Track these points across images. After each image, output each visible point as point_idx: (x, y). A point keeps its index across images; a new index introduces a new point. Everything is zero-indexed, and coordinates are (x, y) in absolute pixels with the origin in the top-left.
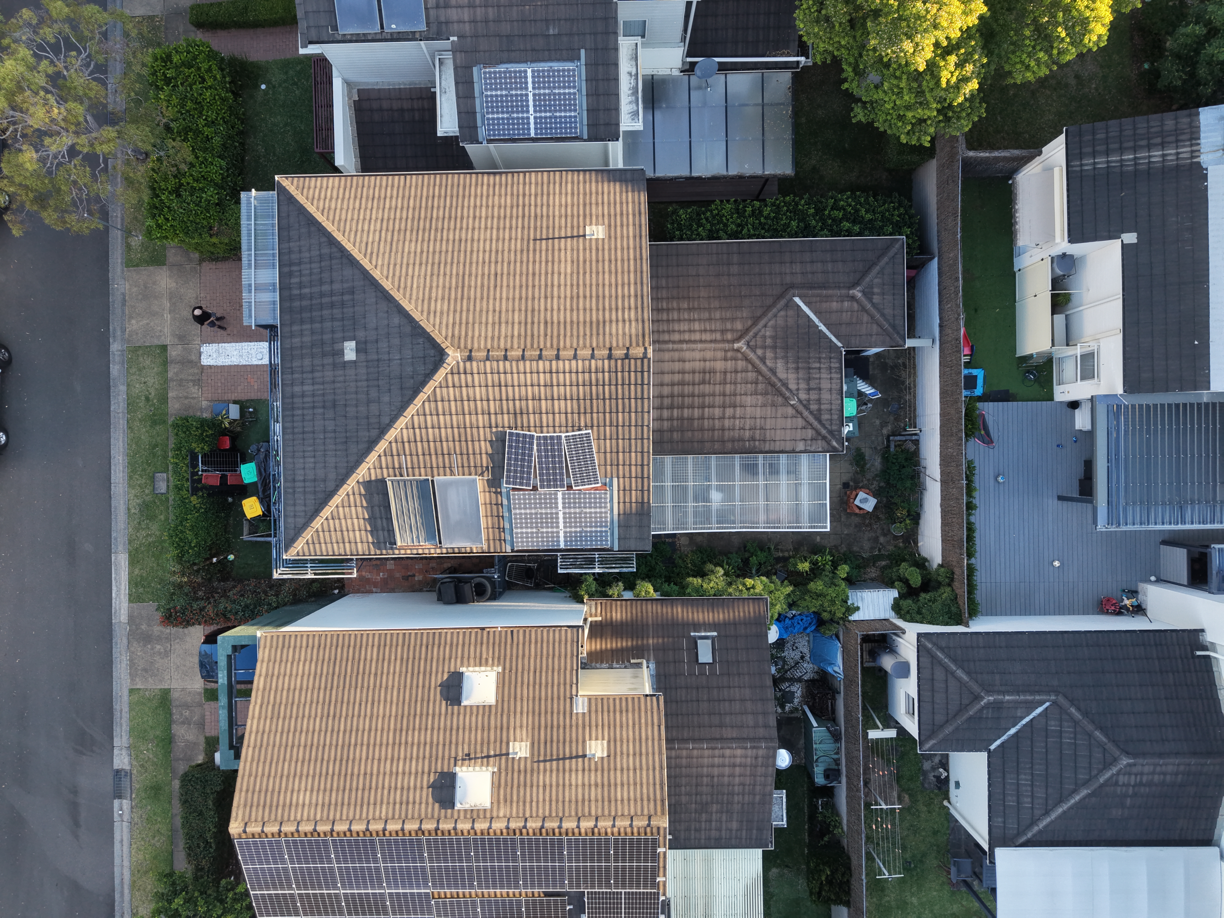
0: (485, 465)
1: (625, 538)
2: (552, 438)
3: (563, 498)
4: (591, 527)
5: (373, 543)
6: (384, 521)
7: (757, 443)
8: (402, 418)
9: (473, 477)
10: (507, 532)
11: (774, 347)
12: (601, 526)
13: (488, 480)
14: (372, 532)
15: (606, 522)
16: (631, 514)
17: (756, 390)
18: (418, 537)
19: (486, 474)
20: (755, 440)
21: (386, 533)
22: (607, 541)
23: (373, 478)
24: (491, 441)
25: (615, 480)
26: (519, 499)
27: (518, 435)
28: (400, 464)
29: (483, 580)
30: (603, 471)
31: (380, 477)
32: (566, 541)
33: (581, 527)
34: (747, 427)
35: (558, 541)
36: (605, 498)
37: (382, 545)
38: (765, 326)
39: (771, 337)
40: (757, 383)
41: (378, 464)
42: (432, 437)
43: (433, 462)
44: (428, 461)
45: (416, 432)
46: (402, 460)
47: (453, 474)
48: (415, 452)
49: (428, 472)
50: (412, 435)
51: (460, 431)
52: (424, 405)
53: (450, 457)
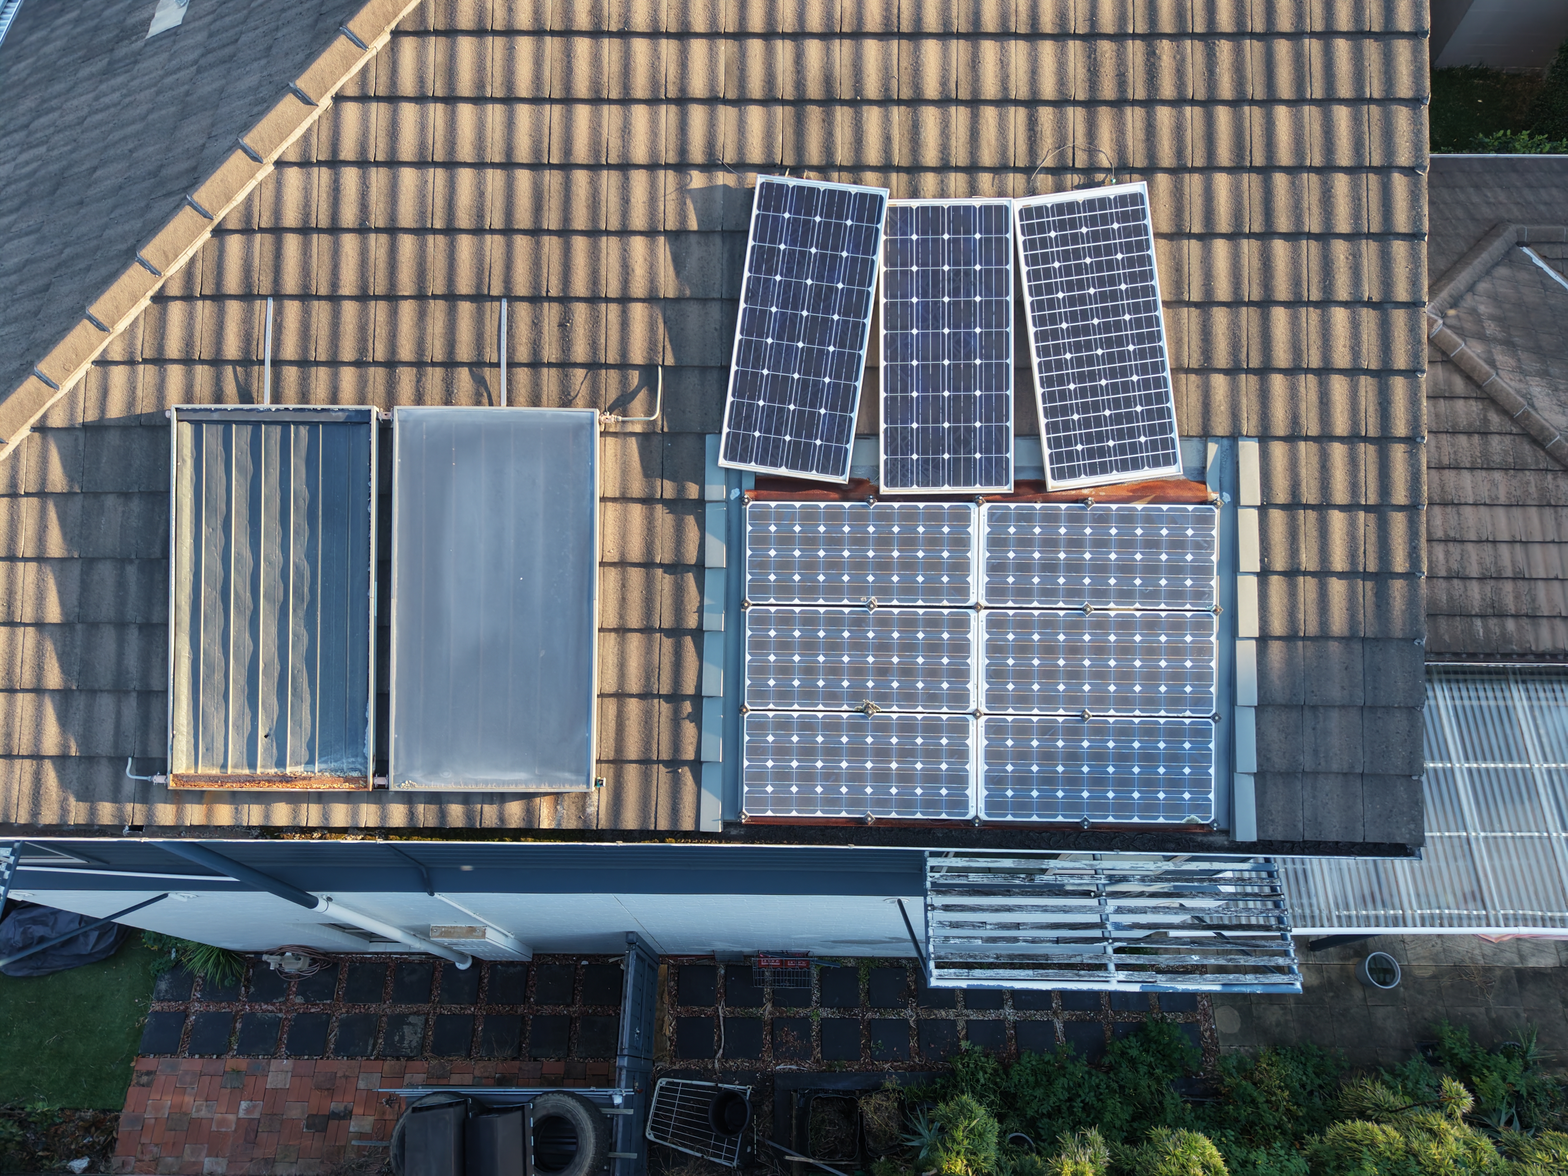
0: (638, 356)
1: (1290, 775)
2: (962, 217)
3: (996, 542)
4: (1124, 702)
5: (61, 760)
6: (133, 636)
7: (1510, 625)
8: (288, 105)
9: (579, 412)
10: (713, 715)
11: (1509, 344)
12: (1175, 701)
13: (645, 438)
14: (64, 697)
15: (1201, 677)
16: (1324, 636)
17: (1485, 454)
18: (278, 735)
19: (638, 403)
20: (1502, 615)
21: (131, 704)
22: (1200, 783)
23: (115, 410)
24: (677, 236)
25: (1249, 451)
26: (785, 540)
27: (806, 196)
28: (247, 339)
29: (571, 1103)
30: (1194, 399)
31: (145, 406)
32: (994, 781)
33: (1072, 700)
34: (1474, 570)
35: (959, 780)
36: (1202, 546)
37: (103, 775)
38: (1471, 288)
39: (1493, 318)
40: (1485, 434)
41: (147, 338)
42: (411, 209)
43: (403, 334)
44: (378, 330)
45: (342, 181)
46: (263, 323)
47: (485, 394)
48: (325, 284)
49: (371, 382)
50: (324, 196)
51: (542, 183)
52: (392, 49)
53: (484, 314)
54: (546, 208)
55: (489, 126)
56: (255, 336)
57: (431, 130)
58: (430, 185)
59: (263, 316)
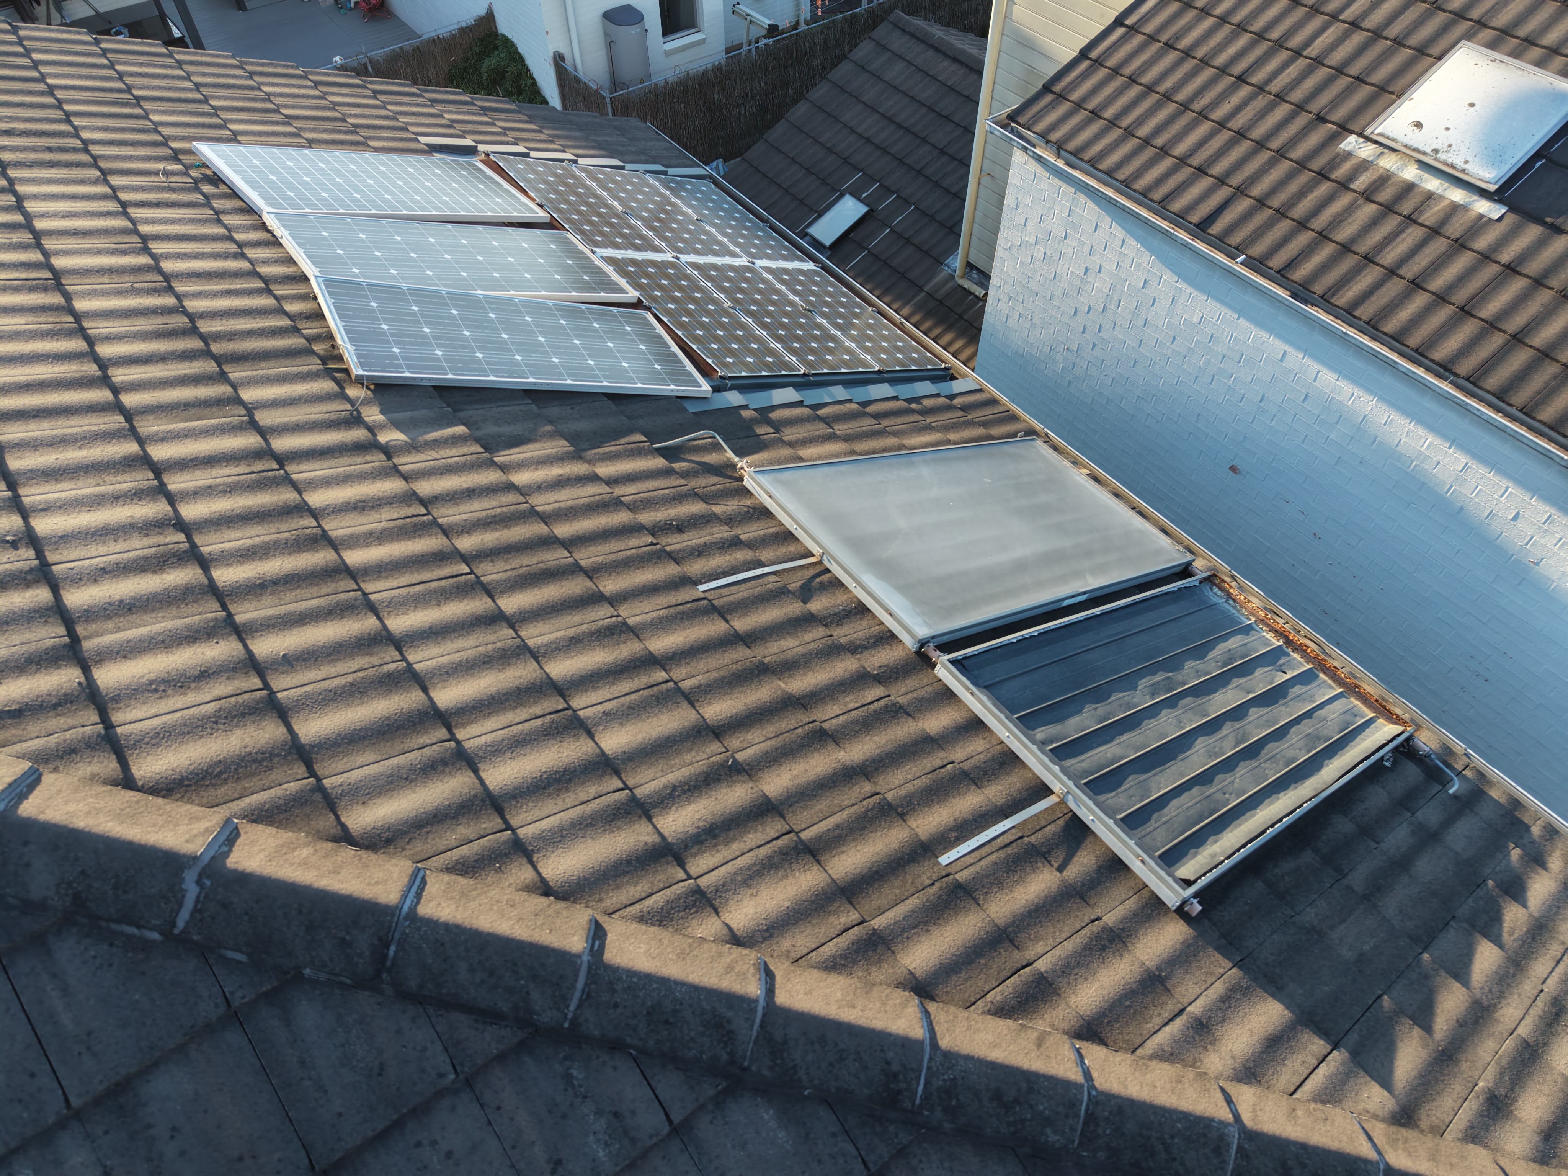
5: (1536, 860)
19: (706, 459)
33: (694, 224)
35: (802, 272)
41: (1157, 1021)
42: (663, 717)
43: (832, 675)
44: (852, 705)
45: (692, 830)
46: (976, 855)
47: (818, 580)
48: (857, 789)
49: (915, 695)
50: (736, 847)
51: (508, 580)
52: (388, 842)
53: (731, 603)
54: (542, 566)
55: (456, 657)
56: (1001, 854)
57: (515, 729)
58: (608, 706)
59: (969, 860)
